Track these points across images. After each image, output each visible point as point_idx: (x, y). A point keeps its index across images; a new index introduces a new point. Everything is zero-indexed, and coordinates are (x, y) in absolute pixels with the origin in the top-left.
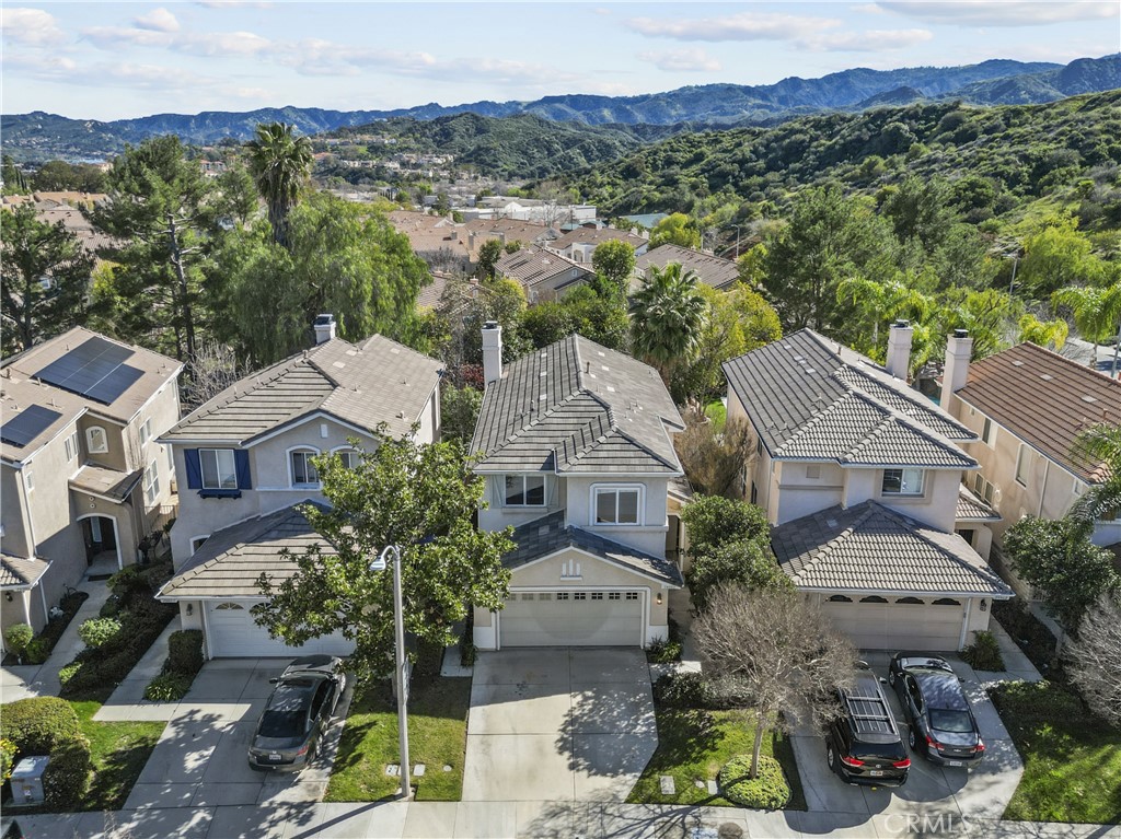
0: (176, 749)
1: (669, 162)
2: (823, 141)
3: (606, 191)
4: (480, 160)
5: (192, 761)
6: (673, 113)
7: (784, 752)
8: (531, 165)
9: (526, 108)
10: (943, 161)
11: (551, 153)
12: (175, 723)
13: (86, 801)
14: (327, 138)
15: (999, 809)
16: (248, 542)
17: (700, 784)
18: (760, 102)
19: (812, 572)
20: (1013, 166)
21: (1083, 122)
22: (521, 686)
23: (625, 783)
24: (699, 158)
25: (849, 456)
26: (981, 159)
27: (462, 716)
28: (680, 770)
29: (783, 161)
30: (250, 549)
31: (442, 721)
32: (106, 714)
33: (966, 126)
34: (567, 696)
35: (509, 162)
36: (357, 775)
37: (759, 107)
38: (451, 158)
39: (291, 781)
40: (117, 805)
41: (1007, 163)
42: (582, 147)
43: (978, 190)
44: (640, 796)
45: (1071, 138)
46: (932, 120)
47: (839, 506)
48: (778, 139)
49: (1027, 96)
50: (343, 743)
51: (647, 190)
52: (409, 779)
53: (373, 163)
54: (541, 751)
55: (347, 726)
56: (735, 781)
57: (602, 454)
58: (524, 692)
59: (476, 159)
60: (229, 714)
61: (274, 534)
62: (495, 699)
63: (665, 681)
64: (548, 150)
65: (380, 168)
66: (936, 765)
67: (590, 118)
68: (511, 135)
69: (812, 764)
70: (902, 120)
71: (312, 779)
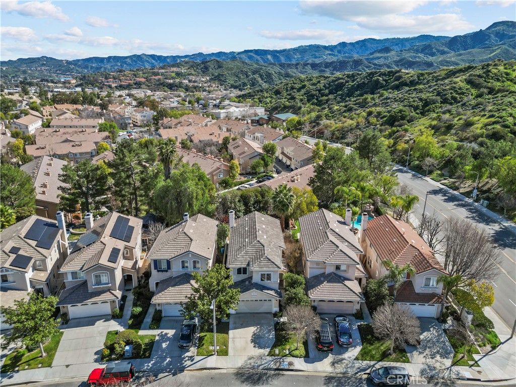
0: (159, 343)
1: (292, 88)
2: (350, 83)
3: (268, 100)
4: (219, 79)
5: (164, 345)
6: (296, 57)
7: (305, 344)
8: (240, 81)
9: (237, 54)
10: (392, 98)
11: (247, 76)
12: (158, 335)
13: (141, 356)
14: (159, 69)
15: (354, 357)
16: (172, 286)
17: (285, 351)
18: (330, 52)
19: (316, 294)
20: (416, 103)
21: (443, 85)
22: (242, 324)
23: (267, 351)
24: (304, 87)
25: (326, 261)
26: (405, 99)
27: (227, 333)
28: (280, 348)
29: (335, 90)
30: (173, 288)
31: (223, 334)
32: (141, 333)
33: (403, 79)
34: (253, 327)
35: (231, 80)
36: (203, 349)
37: (330, 54)
38: (208, 78)
39: (188, 351)
40: (149, 357)
41: (414, 101)
42: (260, 74)
43: (402, 113)
44: (270, 354)
45: (438, 91)
46: (391, 76)
47: (324, 273)
48: (333, 81)
49: (435, 51)
50: (199, 341)
51: (284, 101)
52: (216, 350)
53: (177, 80)
54: (247, 342)
55: (200, 336)
56: (293, 351)
57: (262, 264)
58: (243, 326)
59: (218, 79)
60: (171, 333)
61: (178, 284)
62: (235, 328)
63: (278, 323)
64: (246, 75)
65: (181, 83)
66: (341, 346)
67: (262, 59)
68: (231, 69)
69: (312, 346)
70: (379, 76)
71: (193, 350)
